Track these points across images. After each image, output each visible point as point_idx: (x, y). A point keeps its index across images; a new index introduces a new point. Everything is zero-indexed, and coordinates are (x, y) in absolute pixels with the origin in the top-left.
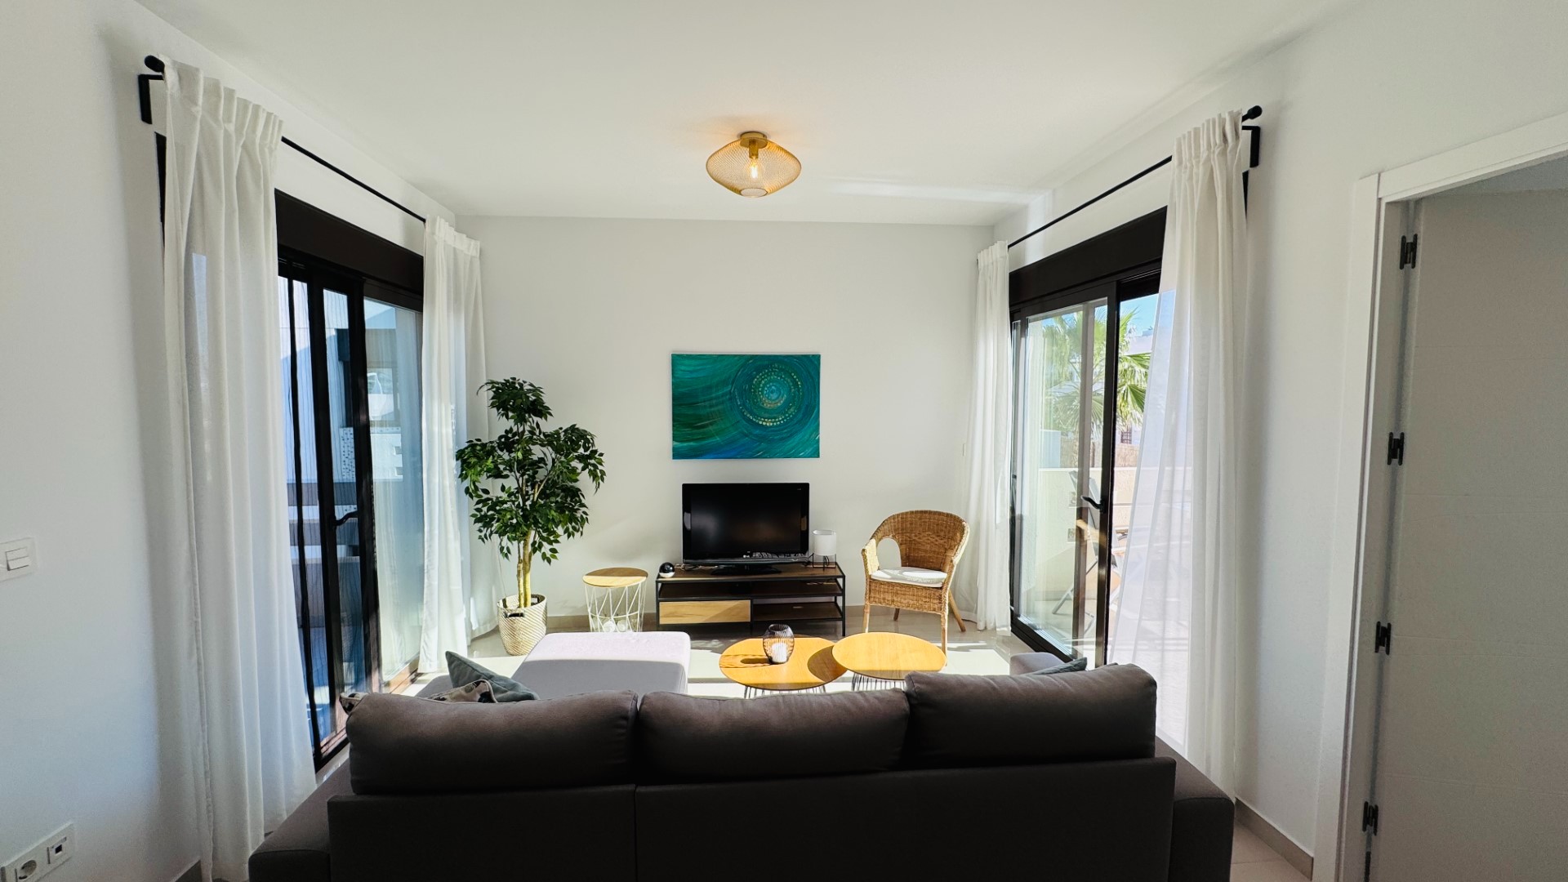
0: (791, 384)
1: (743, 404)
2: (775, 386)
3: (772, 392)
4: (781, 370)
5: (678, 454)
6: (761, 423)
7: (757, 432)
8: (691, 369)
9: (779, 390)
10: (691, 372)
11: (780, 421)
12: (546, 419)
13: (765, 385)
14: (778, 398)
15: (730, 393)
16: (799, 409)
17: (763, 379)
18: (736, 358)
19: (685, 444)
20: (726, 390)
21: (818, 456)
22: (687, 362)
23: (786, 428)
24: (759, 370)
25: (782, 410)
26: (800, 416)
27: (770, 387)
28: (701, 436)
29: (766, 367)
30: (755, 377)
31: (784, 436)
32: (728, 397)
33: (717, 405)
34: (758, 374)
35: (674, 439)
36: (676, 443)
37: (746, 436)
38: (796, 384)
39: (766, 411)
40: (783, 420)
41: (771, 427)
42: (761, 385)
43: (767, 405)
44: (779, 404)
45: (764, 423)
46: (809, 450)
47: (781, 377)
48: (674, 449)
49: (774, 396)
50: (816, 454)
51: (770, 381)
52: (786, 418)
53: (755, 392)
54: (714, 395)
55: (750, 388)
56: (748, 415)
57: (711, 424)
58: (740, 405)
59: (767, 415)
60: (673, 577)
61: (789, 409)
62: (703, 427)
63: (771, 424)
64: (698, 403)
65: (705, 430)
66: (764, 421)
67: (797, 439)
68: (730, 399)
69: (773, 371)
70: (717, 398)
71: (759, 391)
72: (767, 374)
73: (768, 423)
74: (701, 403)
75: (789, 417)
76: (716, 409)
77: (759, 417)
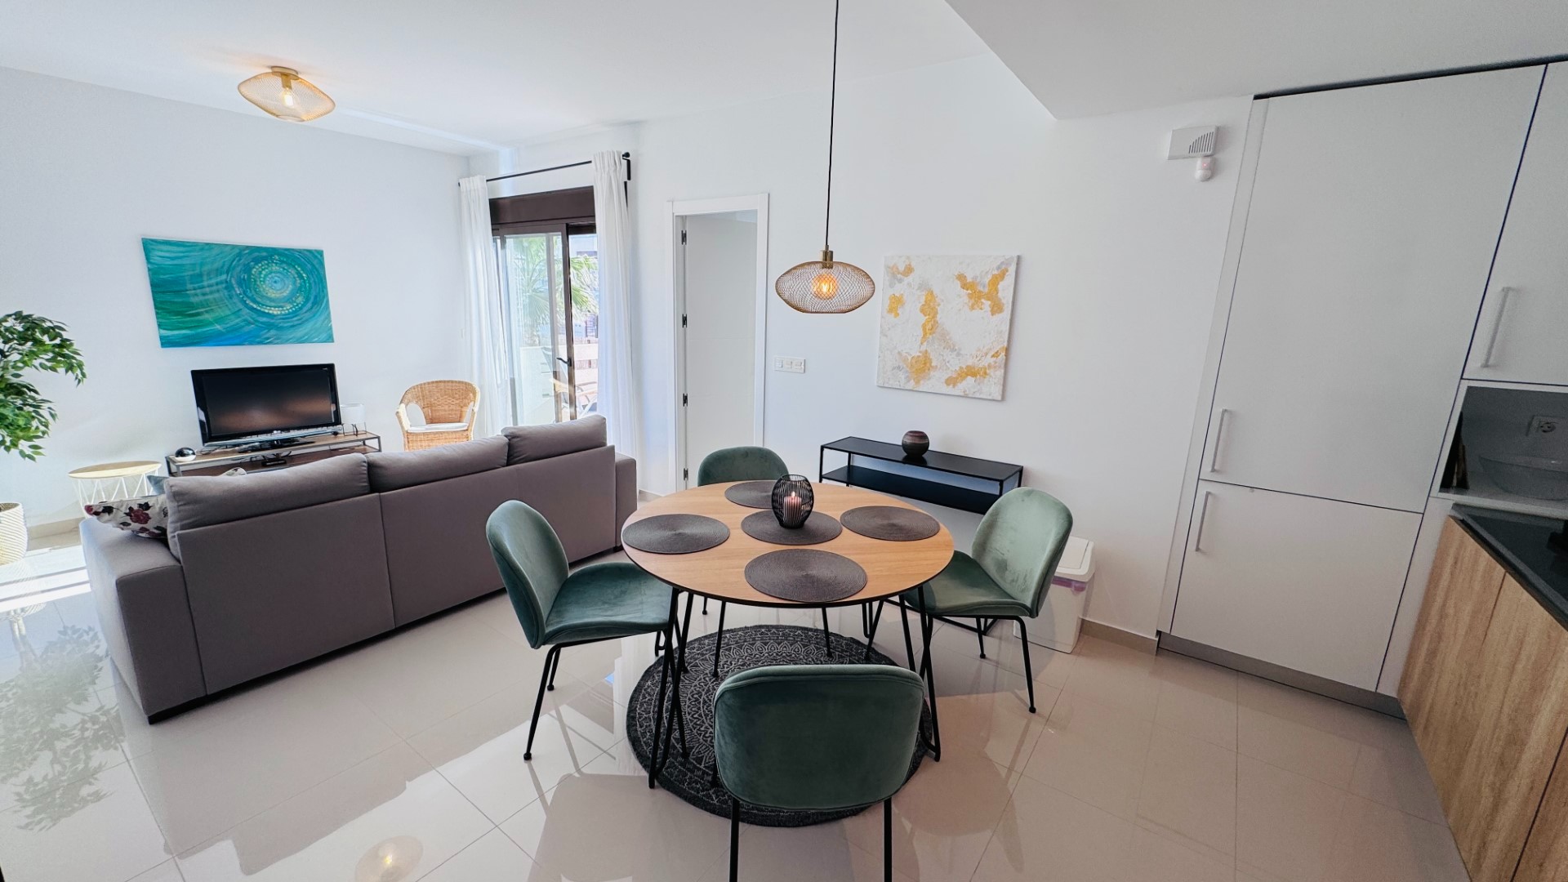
0: (296, 276)
1: (245, 292)
2: (278, 277)
3: (276, 283)
4: (283, 262)
5: (167, 343)
6: (266, 311)
7: (264, 319)
8: (172, 255)
9: (282, 280)
10: (173, 258)
11: (287, 309)
13: (266, 276)
14: (283, 287)
15: (227, 282)
16: (307, 300)
17: (263, 270)
18: (229, 248)
19: (176, 332)
20: (224, 277)
21: (333, 341)
22: (162, 247)
23: (296, 316)
24: (257, 261)
25: (290, 299)
26: (309, 305)
27: (273, 278)
28: (196, 324)
29: (264, 258)
30: (254, 268)
31: (296, 323)
32: (224, 285)
33: (211, 293)
34: (256, 264)
35: (161, 326)
36: (164, 332)
37: (250, 323)
38: (301, 277)
39: (271, 300)
40: (291, 308)
41: (278, 315)
42: (262, 276)
43: (272, 294)
44: (285, 294)
45: (271, 312)
46: (323, 336)
47: (284, 269)
48: (161, 338)
49: (278, 286)
50: (330, 339)
51: (271, 273)
52: (294, 306)
53: (255, 281)
54: (205, 283)
55: (249, 278)
56: (252, 304)
57: (207, 312)
58: (240, 294)
59: (273, 304)
61: (296, 298)
62: (198, 314)
63: (279, 313)
64: (187, 290)
65: (200, 317)
66: (270, 309)
67: (309, 326)
68: (226, 288)
69: (273, 262)
70: (210, 286)
71: (261, 281)
72: (267, 264)
73: (276, 312)
74: (190, 290)
75: (297, 305)
76: (210, 297)
77: (263, 305)
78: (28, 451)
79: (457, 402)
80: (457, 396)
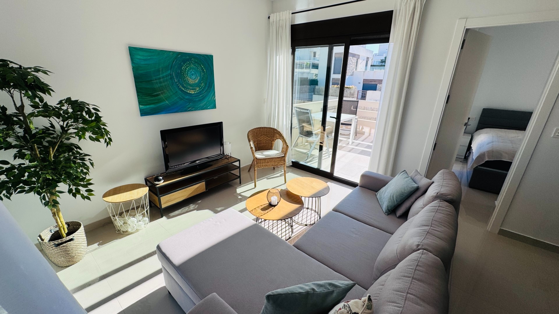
0: (201, 71)
1: (179, 81)
2: (194, 71)
3: (192, 75)
4: (196, 62)
5: (143, 113)
6: (188, 92)
7: (187, 97)
8: (145, 58)
9: (195, 73)
10: (145, 60)
11: (197, 91)
13: (188, 71)
14: (196, 78)
15: (171, 75)
16: (206, 84)
17: (187, 67)
18: (171, 53)
19: (148, 107)
20: (169, 72)
21: (216, 108)
22: (141, 53)
23: (201, 95)
24: (184, 61)
25: (198, 85)
26: (206, 88)
27: (191, 72)
28: (157, 101)
29: (188, 60)
30: (183, 66)
31: (200, 98)
32: (169, 77)
33: (164, 82)
34: (184, 64)
35: (140, 103)
36: (141, 106)
37: (182, 99)
38: (203, 71)
39: (190, 85)
40: (199, 90)
41: (193, 94)
42: (187, 71)
43: (190, 82)
44: (196, 82)
45: (190, 92)
46: (212, 105)
47: (196, 67)
48: (140, 110)
49: (194, 77)
50: (214, 107)
51: (190, 69)
52: (200, 89)
53: (184, 74)
54: (161, 76)
55: (181, 72)
56: (182, 88)
57: (162, 93)
58: (177, 82)
59: (191, 88)
60: (163, 182)
61: (201, 84)
62: (158, 95)
63: (194, 93)
64: (152, 81)
65: (159, 97)
66: (190, 91)
67: (206, 99)
68: (171, 78)
69: (191, 62)
70: (163, 77)
71: (186, 74)
72: (189, 64)
73: (192, 92)
74: (154, 80)
75: (202, 88)
76: (163, 84)
77: (187, 89)
78: (86, 194)
79: (269, 138)
80: (269, 135)
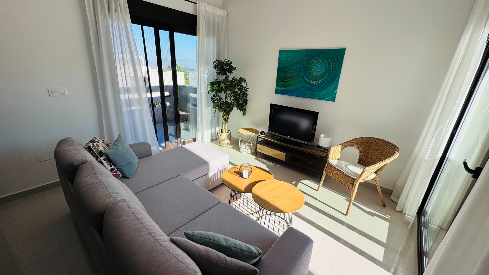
0: (327, 64)
1: (305, 73)
2: (319, 65)
3: (318, 68)
4: (324, 57)
5: (277, 92)
6: (310, 82)
7: (308, 86)
8: (286, 56)
9: (321, 67)
10: (285, 58)
11: (319, 82)
12: (230, 74)
13: (315, 64)
14: (319, 71)
16: (329, 77)
17: (314, 61)
18: (304, 51)
19: (280, 88)
20: (299, 65)
21: (334, 101)
22: (284, 53)
23: (321, 86)
24: (313, 57)
25: (321, 77)
26: (329, 80)
27: (317, 65)
28: (286, 86)
29: (317, 55)
30: (311, 61)
31: (320, 89)
32: (298, 69)
34: (312, 59)
35: (277, 85)
36: (277, 88)
37: (303, 87)
38: (329, 65)
39: (313, 76)
40: (320, 81)
41: (314, 84)
42: (313, 64)
43: (314, 74)
44: (320, 74)
45: (312, 83)
47: (323, 61)
48: (276, 90)
49: (318, 70)
50: (333, 100)
51: (317, 63)
53: (310, 67)
54: (293, 68)
55: (308, 65)
56: (305, 78)
57: (290, 81)
58: (303, 73)
59: (313, 79)
60: (264, 137)
61: (324, 77)
62: (287, 82)
65: (288, 83)
66: (312, 81)
67: (325, 91)
68: (299, 70)
69: (319, 57)
71: (312, 67)
72: (317, 59)
73: (314, 83)
74: (288, 71)
75: (323, 80)
76: (293, 74)
77: (308, 78)
